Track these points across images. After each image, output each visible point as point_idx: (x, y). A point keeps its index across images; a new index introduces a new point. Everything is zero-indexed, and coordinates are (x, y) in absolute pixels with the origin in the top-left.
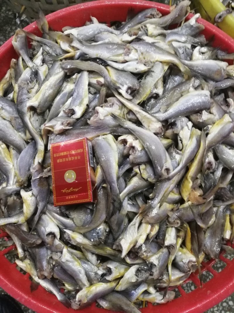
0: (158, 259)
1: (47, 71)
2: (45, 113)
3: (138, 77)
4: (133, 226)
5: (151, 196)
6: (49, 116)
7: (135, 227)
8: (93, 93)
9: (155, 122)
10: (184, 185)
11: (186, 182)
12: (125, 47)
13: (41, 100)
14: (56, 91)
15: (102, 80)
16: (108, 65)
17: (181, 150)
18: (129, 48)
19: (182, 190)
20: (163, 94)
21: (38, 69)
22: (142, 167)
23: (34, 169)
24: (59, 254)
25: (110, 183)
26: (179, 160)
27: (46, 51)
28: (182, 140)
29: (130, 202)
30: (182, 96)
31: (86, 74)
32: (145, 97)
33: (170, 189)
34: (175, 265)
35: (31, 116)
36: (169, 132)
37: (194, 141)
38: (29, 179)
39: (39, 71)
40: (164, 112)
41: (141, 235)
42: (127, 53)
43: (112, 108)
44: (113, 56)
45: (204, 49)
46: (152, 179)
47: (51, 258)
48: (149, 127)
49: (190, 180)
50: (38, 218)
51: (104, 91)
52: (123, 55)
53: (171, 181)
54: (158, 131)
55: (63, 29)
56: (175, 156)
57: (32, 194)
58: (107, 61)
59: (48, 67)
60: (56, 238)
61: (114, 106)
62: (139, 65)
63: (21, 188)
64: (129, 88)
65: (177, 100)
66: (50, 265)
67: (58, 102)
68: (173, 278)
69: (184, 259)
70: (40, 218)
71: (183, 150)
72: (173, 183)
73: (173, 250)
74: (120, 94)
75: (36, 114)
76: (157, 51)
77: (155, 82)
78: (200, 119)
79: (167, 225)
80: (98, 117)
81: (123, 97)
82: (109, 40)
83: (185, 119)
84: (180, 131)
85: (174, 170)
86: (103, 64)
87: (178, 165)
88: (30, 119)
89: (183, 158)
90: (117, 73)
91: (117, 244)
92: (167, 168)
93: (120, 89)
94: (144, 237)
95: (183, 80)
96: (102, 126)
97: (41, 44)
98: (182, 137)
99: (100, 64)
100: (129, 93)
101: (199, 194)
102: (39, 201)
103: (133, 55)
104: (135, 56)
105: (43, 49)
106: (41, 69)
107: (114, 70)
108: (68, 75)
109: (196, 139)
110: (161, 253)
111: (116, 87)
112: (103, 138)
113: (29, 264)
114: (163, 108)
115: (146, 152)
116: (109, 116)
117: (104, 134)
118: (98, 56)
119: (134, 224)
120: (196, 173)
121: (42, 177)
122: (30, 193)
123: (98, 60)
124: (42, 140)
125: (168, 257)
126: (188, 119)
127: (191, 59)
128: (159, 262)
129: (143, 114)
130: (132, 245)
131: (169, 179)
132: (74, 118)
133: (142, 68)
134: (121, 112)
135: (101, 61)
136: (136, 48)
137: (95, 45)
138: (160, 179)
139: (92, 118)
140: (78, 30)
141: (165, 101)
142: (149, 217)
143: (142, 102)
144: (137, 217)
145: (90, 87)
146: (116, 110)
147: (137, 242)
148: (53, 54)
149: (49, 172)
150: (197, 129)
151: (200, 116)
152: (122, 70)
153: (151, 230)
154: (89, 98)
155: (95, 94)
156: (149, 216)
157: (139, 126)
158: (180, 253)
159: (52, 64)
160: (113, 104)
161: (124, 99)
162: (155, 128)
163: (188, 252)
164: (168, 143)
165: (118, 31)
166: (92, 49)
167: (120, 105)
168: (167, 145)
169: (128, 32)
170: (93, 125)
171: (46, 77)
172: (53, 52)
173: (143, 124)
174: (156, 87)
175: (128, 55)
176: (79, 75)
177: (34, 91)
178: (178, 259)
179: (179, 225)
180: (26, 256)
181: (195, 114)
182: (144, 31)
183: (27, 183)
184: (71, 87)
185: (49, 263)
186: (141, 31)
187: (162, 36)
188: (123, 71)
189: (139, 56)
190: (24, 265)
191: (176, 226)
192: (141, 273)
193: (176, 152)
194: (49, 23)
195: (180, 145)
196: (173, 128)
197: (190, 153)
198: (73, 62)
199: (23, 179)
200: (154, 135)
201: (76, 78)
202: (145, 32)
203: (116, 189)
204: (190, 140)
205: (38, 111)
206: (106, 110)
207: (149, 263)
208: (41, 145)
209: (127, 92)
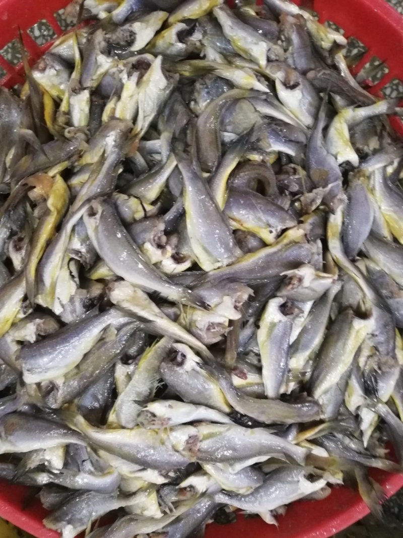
0: (98, 66)
1: (347, 398)
2: (336, 312)
3: (166, 392)
4: (148, 114)
5: (120, 168)
6: (329, 306)
7: (144, 112)
8: (251, 353)
9: (123, 300)
10: (62, 200)
11: (59, 205)
12: (200, 455)
13: (349, 332)
14: (323, 357)
15: (237, 381)
16: (228, 415)
17: (72, 259)
18: (190, 453)
19: (65, 192)
20: (114, 366)
21: (366, 398)
22: (140, 215)
23: (341, 201)
24: (273, 57)
25: (195, 177)
26: (72, 238)
27: (356, 438)
28: (71, 277)
29: (157, 157)
30: (78, 367)
31: (270, 392)
32: (148, 353)
33: (86, 186)
34: (69, 65)
35: (363, 302)
36: (96, 290)
37: (47, 280)
38: (346, 183)
39: (363, 395)
40: (108, 326)
41: (131, 96)
42: (193, 443)
43: (209, 322)
44: (221, 433)
45: (43, 479)
46: (121, 198)
47: (285, 51)
48: (135, 291)
49: (52, 209)
50: (320, 116)
51: (230, 359)
52: (201, 438)
53: (85, 198)
54: (116, 284)
55: (329, 491)
56: (82, 245)
57: (336, 159)
58: (231, 422)
59: (348, 406)
60: (283, 81)
61: (207, 326)
62: (165, 415)
63: (358, 167)
64: (181, 364)
65: (86, 356)
66: (285, 37)
67: (316, 332)
68: (72, 42)
69: (54, 76)
70: (316, 118)
71: (67, 260)
72: (83, 196)
73: (73, 86)
74: (198, 353)
75: (355, 307)
76: (133, 451)
77: (131, 382)
78: (39, 325)
79: (88, 130)
80: (234, 300)
81: (191, 347)
82: (234, 470)
83: (68, 318)
84: (76, 293)
85: (81, 218)
86: (239, 415)
87: (73, 230)
88: (364, 295)
89: (66, 244)
90: (208, 397)
91: (171, 80)
92: (94, 217)
93: (198, 363)
94: (125, 94)
95: (78, 401)
96: (223, 284)
97: (369, 452)
98: (72, 282)
99: (245, 415)
100: (180, 354)
101: (35, 190)
102: (322, 147)
103: (180, 437)
104: (176, 437)
105: (362, 442)
106: (360, 398)
107: (215, 406)
108: (303, 392)
109: (44, 285)
110: (95, 77)
111: (207, 367)
112: (219, 261)
113: (322, 40)
114: (112, 336)
115: (135, 241)
116: (212, 306)
117: (219, 270)
118: (250, 430)
119: (146, 118)
120: (41, 224)
121: (324, 187)
122: (341, 159)
123: (250, 423)
124: (335, 258)
125: (81, 75)
126: (63, 319)
127: (67, 448)
128: (96, 59)
129: (148, 312)
130: (145, 78)
131: (89, 200)
132: (281, 297)
133: (158, 408)
134: (192, 318)
135: (243, 423)
136: (177, 454)
137: (260, 453)
138: (106, 198)
139: (245, 297)
140: (299, 492)
141: (108, 350)
142: (119, 128)
143: (153, 344)
144: (142, 129)
145: (258, 365)
146: (201, 319)
147: (138, 83)
148: (340, 436)
149: (312, 198)
150: (45, 306)
151: (41, 331)
152: (198, 406)
153: (114, 110)
154: (257, 344)
155: (246, 354)
156: (120, 130)
157: (155, 292)
158: (62, 87)
159: (339, 414)
160: (208, 329)
161: (188, 343)
162: (123, 289)
163: (48, 89)
164: (96, 270)
165: (220, 502)
166: (265, 444)
167: (194, 330)
168: (98, 266)
169: (198, 496)
170: (242, 284)
171: (347, 384)
172: (341, 439)
173: (146, 296)
174: (129, 377)
175: (190, 437)
176: (282, 391)
177: (366, 352)
178: (65, 75)
179: (67, 130)
180: (329, 54)
181: (50, 333)
182: (165, 503)
183: (350, 177)
184: (295, 361)
185: (289, 41)
186: (173, 503)
187: (129, 492)
188: (197, 403)
189: (169, 438)
190: (330, 36)
191: (72, 128)
192: (126, 39)
193: (80, 255)
194: (359, 499)
195: (73, 268)
196: (90, 299)
197: (54, 252)
198: (299, 416)
199: (358, 181)
200: (123, 276)
201: (288, 381)
202: (163, 500)
203: (184, 168)
204: (55, 280)
205: (351, 312)
206: (221, 316)
207: (113, 57)
208: (334, 248)
209: (184, 356)
